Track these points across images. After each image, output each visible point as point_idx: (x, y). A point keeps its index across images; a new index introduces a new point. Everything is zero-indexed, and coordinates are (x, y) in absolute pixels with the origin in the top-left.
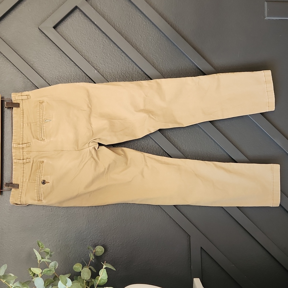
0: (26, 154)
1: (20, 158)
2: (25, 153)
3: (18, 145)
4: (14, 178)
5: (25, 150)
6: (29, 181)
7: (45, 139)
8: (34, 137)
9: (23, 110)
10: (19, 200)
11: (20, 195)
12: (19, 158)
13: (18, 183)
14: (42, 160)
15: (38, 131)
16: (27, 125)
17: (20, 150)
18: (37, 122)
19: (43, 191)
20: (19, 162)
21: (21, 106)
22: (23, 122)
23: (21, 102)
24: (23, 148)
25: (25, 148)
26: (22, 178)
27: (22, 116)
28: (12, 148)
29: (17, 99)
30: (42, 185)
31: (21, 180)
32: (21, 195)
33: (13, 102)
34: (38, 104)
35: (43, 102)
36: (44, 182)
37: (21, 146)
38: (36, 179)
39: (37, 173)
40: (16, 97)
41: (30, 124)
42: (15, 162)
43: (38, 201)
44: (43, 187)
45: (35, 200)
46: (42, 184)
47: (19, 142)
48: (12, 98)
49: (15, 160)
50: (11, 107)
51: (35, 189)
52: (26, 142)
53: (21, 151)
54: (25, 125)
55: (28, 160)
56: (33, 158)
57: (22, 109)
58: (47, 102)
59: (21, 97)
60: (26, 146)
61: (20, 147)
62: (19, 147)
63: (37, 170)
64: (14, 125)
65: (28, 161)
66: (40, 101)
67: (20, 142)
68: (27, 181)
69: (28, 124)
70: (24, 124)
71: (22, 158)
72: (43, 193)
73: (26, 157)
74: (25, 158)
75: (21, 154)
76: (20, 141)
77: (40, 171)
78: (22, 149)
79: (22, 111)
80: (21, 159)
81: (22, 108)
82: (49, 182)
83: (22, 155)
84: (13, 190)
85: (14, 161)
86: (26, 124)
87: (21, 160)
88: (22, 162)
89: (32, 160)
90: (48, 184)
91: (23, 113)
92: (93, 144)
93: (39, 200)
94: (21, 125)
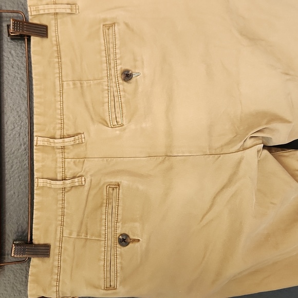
0: (72, 163)
1: (57, 176)
2: (68, 163)
3: (51, 140)
4: (37, 229)
5: (70, 154)
6: (78, 235)
7: (124, 123)
8: (92, 119)
9: (58, 45)
10: (54, 289)
11: (56, 277)
12: (52, 175)
13: (47, 242)
14: (114, 180)
15: (104, 103)
16: (72, 86)
17: (55, 154)
18: (102, 78)
19: (121, 263)
20: (53, 186)
21: (54, 34)
22: (61, 78)
23: (53, 22)
24: (63, 148)
25: (68, 149)
26: (59, 229)
27: (57, 60)
28: (35, 147)
29: (42, 12)
30: (120, 249)
31: (56, 233)
32: (59, 274)
33: (30, 21)
34: (99, 28)
35: (114, 23)
36: (124, 240)
37: (59, 143)
38: (100, 230)
39: (102, 214)
40: (41, 7)
41: (81, 83)
42: (41, 185)
43: (107, 289)
44: (121, 254)
45: (97, 287)
46: (118, 245)
47: (52, 131)
48: (29, 10)
49: (41, 181)
50: (24, 36)
51: (99, 260)
52: (71, 132)
53: (58, 155)
54: (68, 85)
55: (76, 180)
56: (91, 176)
57: (55, 43)
58: (127, 25)
59: (53, 6)
60: (72, 143)
61: (57, 145)
62: (53, 145)
63: (101, 206)
64: (36, 85)
65: (77, 184)
66: (105, 20)
67: (55, 133)
68: (74, 235)
69: (74, 84)
70: (65, 83)
71: (59, 176)
72: (122, 268)
73: (71, 171)
74: (69, 175)
75: (59, 165)
76: (54, 129)
77: (110, 211)
78: (60, 151)
79: (55, 48)
80: (59, 178)
81: (54, 39)
82: (139, 240)
83: (60, 168)
84: (35, 261)
85: (38, 183)
86: (71, 83)
87: (57, 180)
88: (61, 187)
89: (88, 180)
90: (137, 244)
91: (59, 52)
92: (255, 143)
93: (108, 286)
94: (55, 86)
